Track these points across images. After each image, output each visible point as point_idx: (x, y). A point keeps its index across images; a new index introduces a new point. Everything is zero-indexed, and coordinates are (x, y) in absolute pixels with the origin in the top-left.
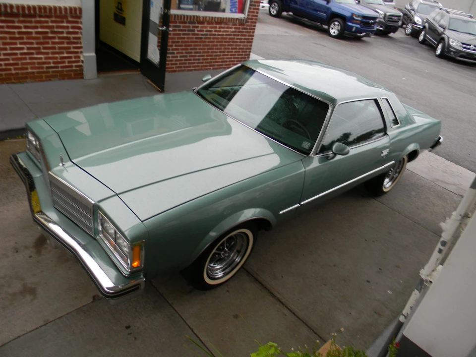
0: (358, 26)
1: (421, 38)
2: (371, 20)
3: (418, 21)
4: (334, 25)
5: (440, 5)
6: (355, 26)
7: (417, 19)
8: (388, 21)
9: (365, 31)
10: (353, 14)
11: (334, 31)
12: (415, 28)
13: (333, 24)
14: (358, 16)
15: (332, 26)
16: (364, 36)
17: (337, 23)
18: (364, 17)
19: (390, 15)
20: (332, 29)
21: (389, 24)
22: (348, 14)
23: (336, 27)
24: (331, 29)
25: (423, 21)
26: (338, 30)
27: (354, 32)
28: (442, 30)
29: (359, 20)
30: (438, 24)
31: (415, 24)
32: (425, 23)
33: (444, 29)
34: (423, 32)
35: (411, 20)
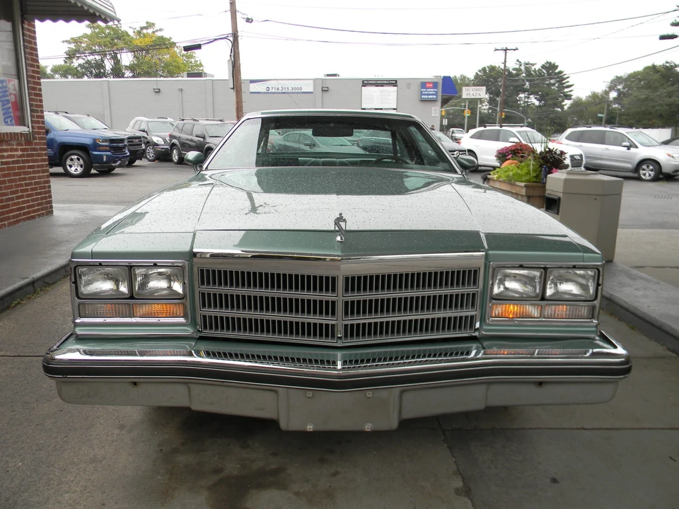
0: (109, 153)
1: (175, 158)
2: (119, 143)
3: (158, 141)
4: (72, 160)
5: (169, 119)
6: (105, 155)
7: (155, 139)
9: (119, 159)
10: (95, 140)
11: (76, 168)
12: (159, 150)
13: (68, 160)
14: (105, 140)
15: (68, 162)
16: (120, 166)
17: (75, 157)
18: (112, 141)
20: (71, 166)
21: (132, 149)
22: (88, 141)
23: (76, 162)
24: (68, 168)
25: (165, 140)
26: (81, 166)
27: (106, 162)
28: (202, 140)
29: (106, 146)
30: (192, 135)
31: (157, 145)
32: (171, 141)
33: (204, 138)
34: (175, 151)
35: (148, 142)
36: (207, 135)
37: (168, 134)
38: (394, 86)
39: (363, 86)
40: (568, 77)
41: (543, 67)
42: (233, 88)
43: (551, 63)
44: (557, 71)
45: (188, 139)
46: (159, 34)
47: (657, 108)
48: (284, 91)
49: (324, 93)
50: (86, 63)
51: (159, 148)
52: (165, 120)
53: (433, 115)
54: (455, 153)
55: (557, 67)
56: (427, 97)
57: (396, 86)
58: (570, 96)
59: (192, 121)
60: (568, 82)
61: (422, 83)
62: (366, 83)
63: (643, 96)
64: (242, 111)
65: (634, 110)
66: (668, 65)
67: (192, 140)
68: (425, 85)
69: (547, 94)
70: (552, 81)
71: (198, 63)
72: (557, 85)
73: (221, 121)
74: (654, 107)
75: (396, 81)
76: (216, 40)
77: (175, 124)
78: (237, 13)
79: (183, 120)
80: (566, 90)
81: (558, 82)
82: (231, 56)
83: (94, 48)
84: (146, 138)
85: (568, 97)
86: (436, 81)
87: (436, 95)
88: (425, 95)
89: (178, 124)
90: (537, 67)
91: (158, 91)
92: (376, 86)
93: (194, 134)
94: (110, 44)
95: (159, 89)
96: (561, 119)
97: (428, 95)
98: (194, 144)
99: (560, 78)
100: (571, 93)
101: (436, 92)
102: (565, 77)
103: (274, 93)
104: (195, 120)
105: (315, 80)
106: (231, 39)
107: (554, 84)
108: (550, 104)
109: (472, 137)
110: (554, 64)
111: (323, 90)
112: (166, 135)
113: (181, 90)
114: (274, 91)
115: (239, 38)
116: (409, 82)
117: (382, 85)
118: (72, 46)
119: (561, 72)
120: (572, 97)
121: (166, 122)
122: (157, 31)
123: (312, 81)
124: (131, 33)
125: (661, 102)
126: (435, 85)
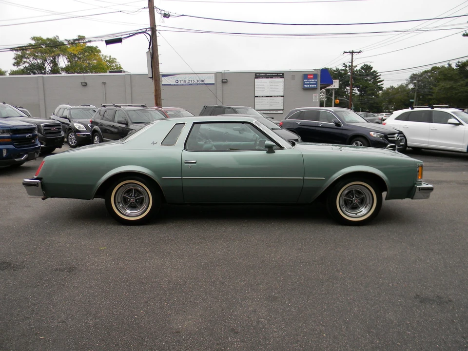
0: (11, 147)
2: (27, 133)
3: (79, 127)
5: (92, 107)
6: (6, 149)
7: (77, 126)
8: (46, 133)
9: (26, 152)
12: (81, 136)
14: (6, 131)
16: (27, 160)
18: (15, 131)
19: (45, 126)
21: (50, 137)
25: (86, 127)
27: (7, 158)
28: (124, 126)
29: (8, 138)
30: (113, 121)
31: (79, 131)
32: (92, 127)
33: (127, 124)
34: (96, 138)
35: (70, 129)
36: (129, 122)
37: (89, 120)
38: (281, 78)
39: (255, 78)
40: (380, 75)
41: (362, 68)
42: (152, 78)
43: (367, 65)
44: (372, 71)
45: (110, 126)
46: (89, 44)
47: (459, 94)
48: (190, 83)
49: (224, 84)
50: (30, 66)
51: (80, 135)
52: (88, 107)
53: (314, 101)
54: (396, 135)
55: (372, 68)
56: (308, 86)
57: (283, 77)
58: (382, 88)
59: (114, 107)
60: (380, 78)
61: (304, 75)
62: (258, 75)
63: (449, 86)
64: (160, 98)
65: (443, 96)
66: (459, 64)
67: (114, 127)
68: (307, 77)
69: (367, 87)
70: (369, 78)
71: (118, 66)
72: (372, 81)
73: (143, 106)
74: (456, 94)
75: (283, 74)
76: (136, 33)
77: (97, 110)
78: (155, 10)
79: (104, 106)
80: (379, 84)
81: (373, 78)
82: (149, 48)
83: (37, 54)
84: (68, 125)
85: (381, 89)
86: (315, 73)
87: (316, 84)
88: (308, 84)
89: (100, 110)
90: (358, 68)
91: (85, 85)
92: (267, 78)
93: (116, 119)
94: (50, 51)
95: (86, 83)
96: (378, 104)
97: (310, 84)
98: (116, 130)
99: (375, 75)
100: (383, 86)
101: (316, 82)
102: (378, 75)
103: (182, 85)
104: (117, 106)
105: (216, 74)
106: (150, 33)
107: (370, 80)
108: (370, 94)
109: (398, 118)
110: (370, 66)
111: (222, 82)
112: (88, 121)
113: (104, 83)
114: (182, 83)
115: (157, 32)
116: (293, 74)
117: (272, 77)
118: (19, 53)
119: (374, 72)
120: (383, 89)
121: (88, 109)
122: (86, 42)
123: (214, 75)
124: (66, 43)
125: (462, 90)
126: (315, 76)
